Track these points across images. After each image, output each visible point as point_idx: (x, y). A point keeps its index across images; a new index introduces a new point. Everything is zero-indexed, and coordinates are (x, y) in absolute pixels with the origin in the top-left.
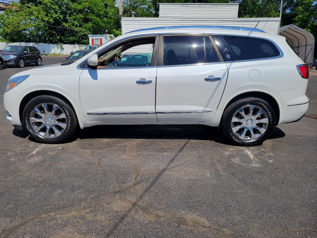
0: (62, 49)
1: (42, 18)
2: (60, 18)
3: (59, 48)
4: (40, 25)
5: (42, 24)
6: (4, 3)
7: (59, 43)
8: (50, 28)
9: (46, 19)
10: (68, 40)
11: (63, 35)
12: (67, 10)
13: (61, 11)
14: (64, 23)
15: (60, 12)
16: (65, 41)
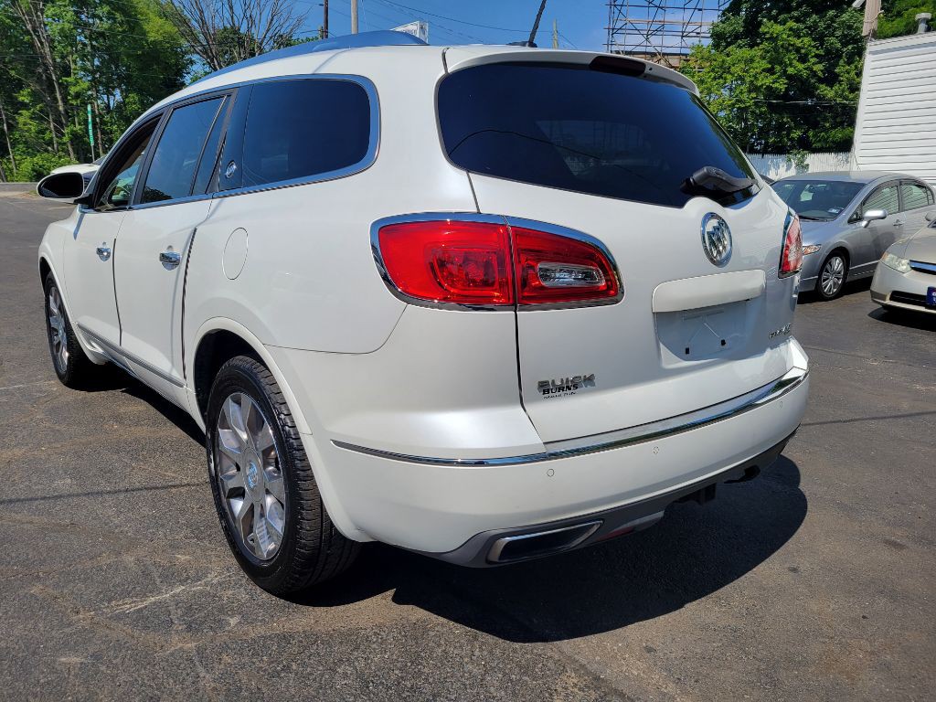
0: (802, 166)
1: (752, 82)
2: (814, 74)
3: (794, 165)
4: (744, 102)
5: (748, 99)
6: (683, 55)
7: (795, 151)
8: (771, 107)
9: (766, 81)
10: (825, 140)
11: (815, 125)
12: (844, 45)
13: (821, 52)
14: (823, 87)
15: (816, 56)
16: (819, 145)
